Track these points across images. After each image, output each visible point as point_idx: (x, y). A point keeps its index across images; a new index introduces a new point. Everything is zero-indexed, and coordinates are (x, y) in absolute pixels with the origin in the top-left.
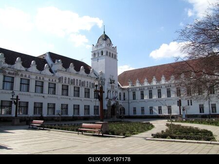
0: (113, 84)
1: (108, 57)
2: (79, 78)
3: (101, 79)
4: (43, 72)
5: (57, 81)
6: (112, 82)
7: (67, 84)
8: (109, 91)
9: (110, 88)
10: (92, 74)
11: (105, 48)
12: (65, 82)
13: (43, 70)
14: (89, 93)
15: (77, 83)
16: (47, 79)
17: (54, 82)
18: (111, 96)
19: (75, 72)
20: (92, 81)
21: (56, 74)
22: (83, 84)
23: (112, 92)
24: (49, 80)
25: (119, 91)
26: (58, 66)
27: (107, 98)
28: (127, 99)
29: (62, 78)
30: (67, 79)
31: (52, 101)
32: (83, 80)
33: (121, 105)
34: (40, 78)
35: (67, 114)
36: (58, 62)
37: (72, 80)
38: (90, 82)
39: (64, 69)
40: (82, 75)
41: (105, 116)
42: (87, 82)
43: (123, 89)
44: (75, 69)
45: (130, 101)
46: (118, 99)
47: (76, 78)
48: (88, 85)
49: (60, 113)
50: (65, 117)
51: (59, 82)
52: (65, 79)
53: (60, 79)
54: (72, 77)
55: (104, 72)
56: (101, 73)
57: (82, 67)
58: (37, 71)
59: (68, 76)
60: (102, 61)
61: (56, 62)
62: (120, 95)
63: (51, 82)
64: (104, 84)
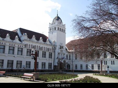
0: (62, 49)
1: (59, 32)
2: (39, 45)
3: (54, 45)
4: (14, 41)
5: (24, 47)
6: (61, 47)
7: (30, 48)
8: (59, 53)
9: (60, 51)
10: (48, 42)
11: (57, 25)
12: (29, 47)
13: (14, 39)
14: (45, 54)
15: (37, 48)
16: (17, 45)
17: (21, 47)
18: (60, 57)
19: (36, 41)
20: (48, 47)
21: (23, 42)
22: (41, 49)
23: (61, 54)
24: (19, 46)
25: (66, 54)
26: (25, 37)
27: (58, 58)
28: (72, 59)
29: (27, 45)
30: (31, 45)
31: (20, 59)
32: (41, 46)
33: (67, 63)
34: (12, 45)
35: (30, 68)
36: (25, 34)
37: (34, 46)
38: (46, 48)
39: (29, 39)
40: (41, 43)
41: (56, 70)
42: (44, 47)
43: (69, 52)
44: (36, 39)
45: (73, 60)
46: (65, 59)
47: (37, 45)
48: (44, 49)
49: (25, 67)
50: (28, 70)
51: (25, 47)
52: (29, 46)
53: (26, 45)
54: (34, 44)
55: (56, 41)
56: (54, 42)
57: (41, 38)
58: (10, 40)
59: (31, 44)
60: (55, 34)
61: (23, 35)
62: (67, 56)
63: (19, 47)
64: (56, 49)
